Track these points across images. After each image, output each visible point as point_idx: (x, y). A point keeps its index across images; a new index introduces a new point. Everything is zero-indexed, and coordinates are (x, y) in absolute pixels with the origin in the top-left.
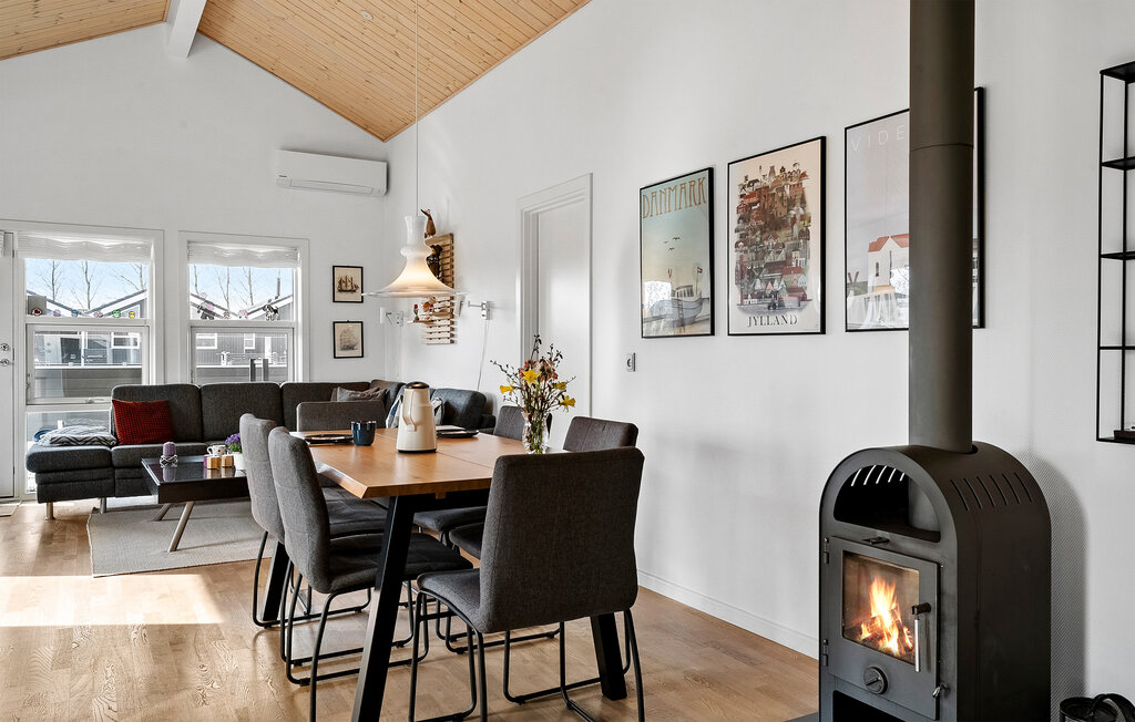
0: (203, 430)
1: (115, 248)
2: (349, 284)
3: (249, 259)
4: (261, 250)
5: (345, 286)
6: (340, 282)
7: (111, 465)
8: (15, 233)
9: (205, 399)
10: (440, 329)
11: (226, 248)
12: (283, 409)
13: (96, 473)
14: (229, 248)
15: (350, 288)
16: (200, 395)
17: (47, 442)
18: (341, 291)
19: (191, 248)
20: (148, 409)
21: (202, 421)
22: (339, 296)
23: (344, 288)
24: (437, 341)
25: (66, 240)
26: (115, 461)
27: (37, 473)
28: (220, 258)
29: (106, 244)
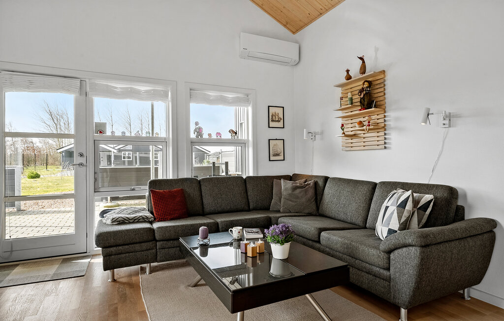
0: (203, 208)
1: (147, 92)
2: (277, 117)
3: (223, 101)
4: (230, 96)
5: (275, 118)
6: (272, 116)
7: (154, 239)
8: (87, 80)
9: (203, 188)
10: (364, 140)
11: (211, 94)
12: (247, 193)
13: (145, 246)
14: (212, 94)
15: (277, 119)
16: (200, 185)
17: (109, 222)
18: (273, 121)
19: (192, 94)
20: (172, 195)
21: (202, 201)
22: (272, 124)
23: (274, 119)
24: (363, 148)
25: (119, 86)
26: (157, 236)
27: (103, 248)
28: (207, 100)
29: (143, 89)
